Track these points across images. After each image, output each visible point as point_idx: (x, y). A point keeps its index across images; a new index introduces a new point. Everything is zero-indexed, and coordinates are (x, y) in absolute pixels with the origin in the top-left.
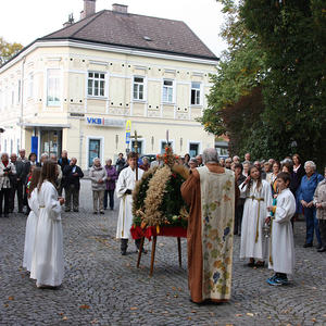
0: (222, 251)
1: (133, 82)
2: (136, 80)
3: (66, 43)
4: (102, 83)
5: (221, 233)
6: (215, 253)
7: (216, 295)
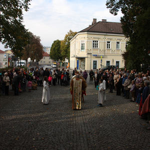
0: (78, 98)
1: (107, 43)
2: (108, 42)
3: (86, 33)
4: (97, 44)
5: (78, 94)
6: (77, 98)
7: (77, 108)
